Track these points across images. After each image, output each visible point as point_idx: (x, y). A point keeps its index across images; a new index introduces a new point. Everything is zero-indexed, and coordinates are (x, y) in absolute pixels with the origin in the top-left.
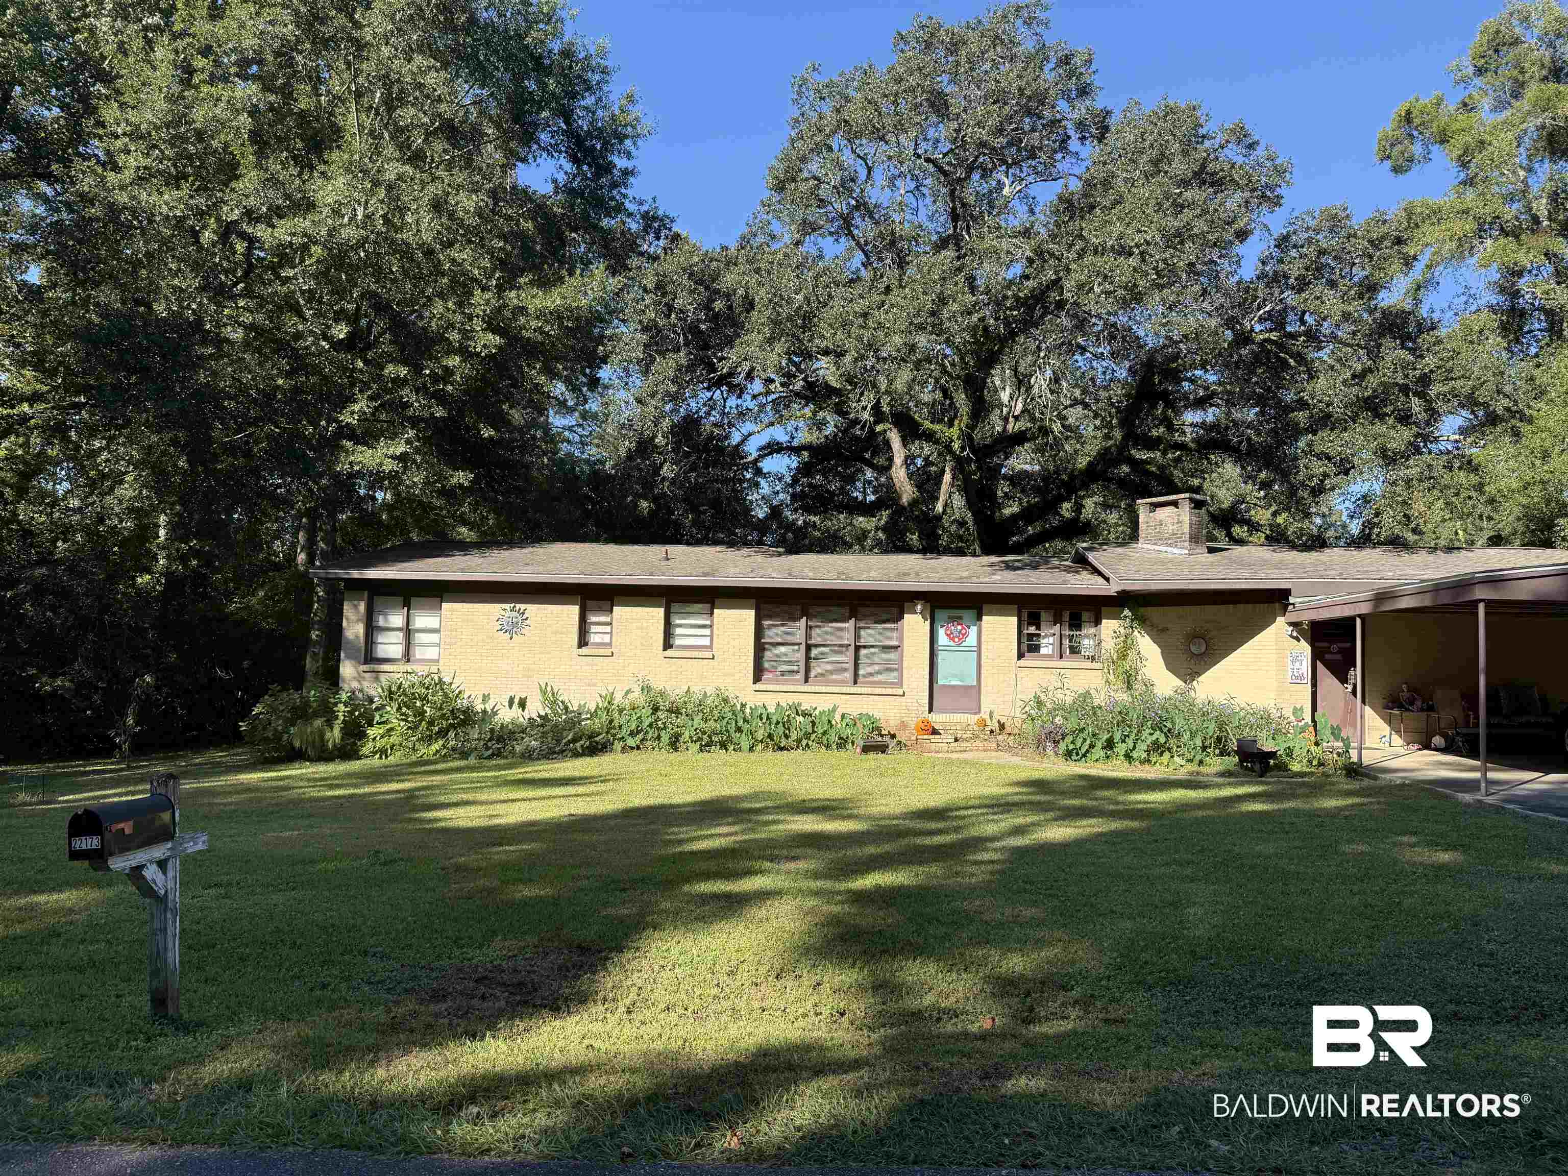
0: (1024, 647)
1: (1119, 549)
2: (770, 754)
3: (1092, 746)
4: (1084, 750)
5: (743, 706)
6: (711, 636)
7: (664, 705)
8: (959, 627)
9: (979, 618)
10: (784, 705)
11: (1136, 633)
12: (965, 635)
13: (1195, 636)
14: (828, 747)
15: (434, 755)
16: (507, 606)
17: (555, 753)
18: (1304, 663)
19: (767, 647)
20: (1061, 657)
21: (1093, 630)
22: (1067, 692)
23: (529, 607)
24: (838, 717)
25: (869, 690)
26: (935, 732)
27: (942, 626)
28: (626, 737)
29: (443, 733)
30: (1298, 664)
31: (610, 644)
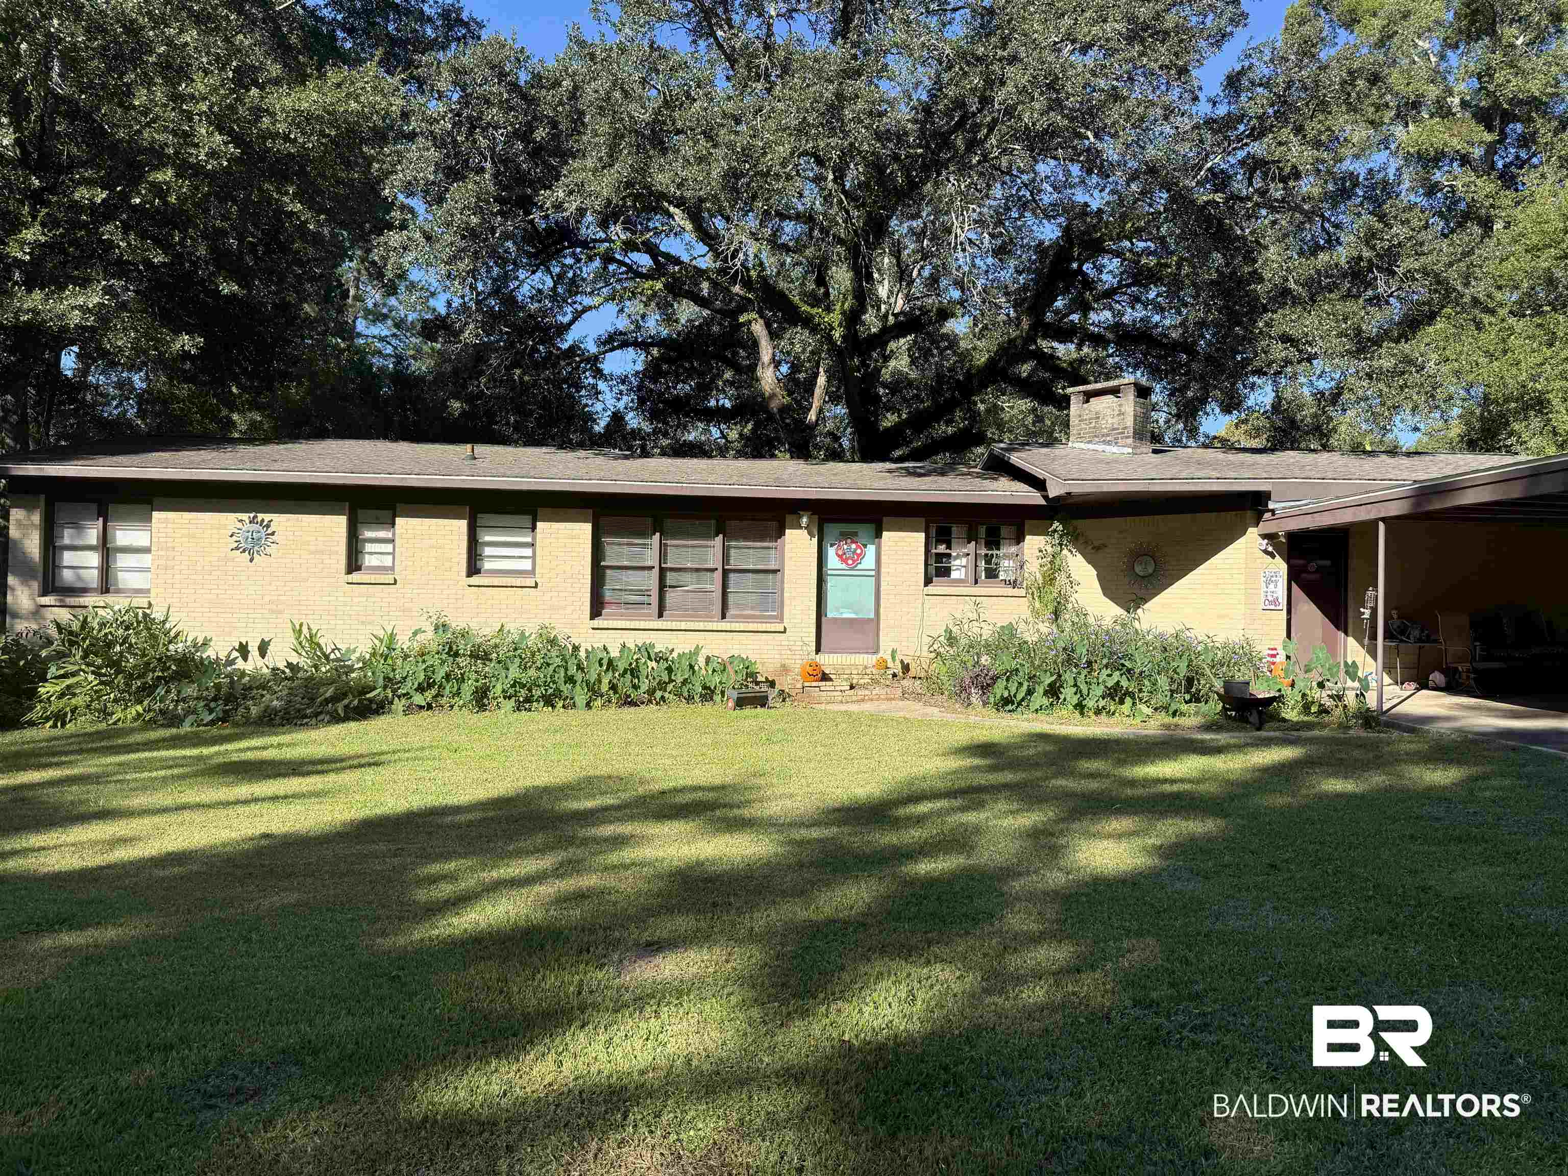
0: (932, 570)
1: (1044, 450)
2: (613, 713)
3: (1030, 692)
4: (1019, 697)
5: (576, 648)
6: (534, 557)
7: (463, 647)
8: (854, 546)
9: (878, 535)
10: (632, 647)
11: (1065, 552)
12: (861, 556)
13: (1137, 555)
14: (690, 699)
15: (135, 719)
16: (245, 516)
17: (305, 717)
18: (1280, 584)
19: (608, 572)
20: (976, 582)
21: (1013, 549)
22: (983, 625)
23: (275, 517)
24: (701, 661)
25: (742, 627)
26: (825, 677)
27: (832, 545)
28: (412, 693)
29: (147, 690)
30: (1272, 586)
31: (392, 568)
